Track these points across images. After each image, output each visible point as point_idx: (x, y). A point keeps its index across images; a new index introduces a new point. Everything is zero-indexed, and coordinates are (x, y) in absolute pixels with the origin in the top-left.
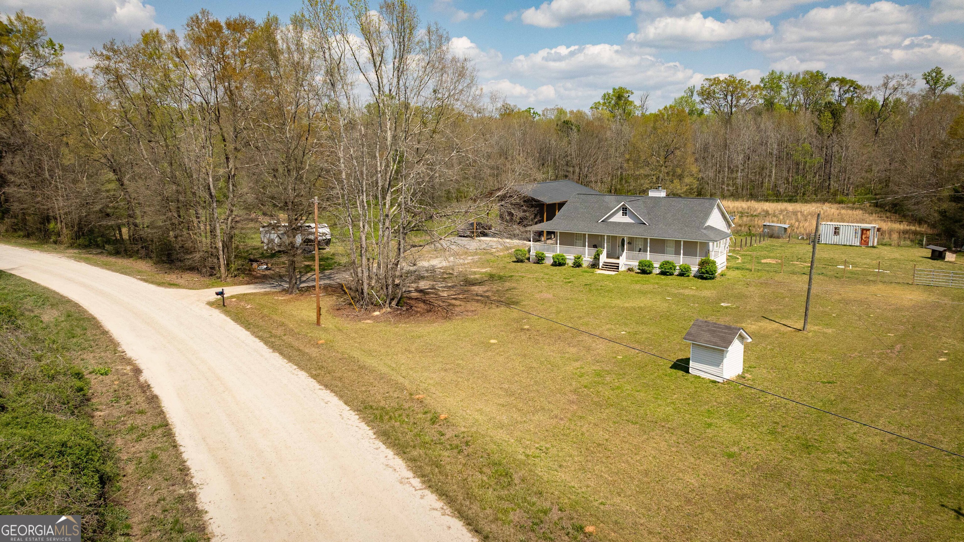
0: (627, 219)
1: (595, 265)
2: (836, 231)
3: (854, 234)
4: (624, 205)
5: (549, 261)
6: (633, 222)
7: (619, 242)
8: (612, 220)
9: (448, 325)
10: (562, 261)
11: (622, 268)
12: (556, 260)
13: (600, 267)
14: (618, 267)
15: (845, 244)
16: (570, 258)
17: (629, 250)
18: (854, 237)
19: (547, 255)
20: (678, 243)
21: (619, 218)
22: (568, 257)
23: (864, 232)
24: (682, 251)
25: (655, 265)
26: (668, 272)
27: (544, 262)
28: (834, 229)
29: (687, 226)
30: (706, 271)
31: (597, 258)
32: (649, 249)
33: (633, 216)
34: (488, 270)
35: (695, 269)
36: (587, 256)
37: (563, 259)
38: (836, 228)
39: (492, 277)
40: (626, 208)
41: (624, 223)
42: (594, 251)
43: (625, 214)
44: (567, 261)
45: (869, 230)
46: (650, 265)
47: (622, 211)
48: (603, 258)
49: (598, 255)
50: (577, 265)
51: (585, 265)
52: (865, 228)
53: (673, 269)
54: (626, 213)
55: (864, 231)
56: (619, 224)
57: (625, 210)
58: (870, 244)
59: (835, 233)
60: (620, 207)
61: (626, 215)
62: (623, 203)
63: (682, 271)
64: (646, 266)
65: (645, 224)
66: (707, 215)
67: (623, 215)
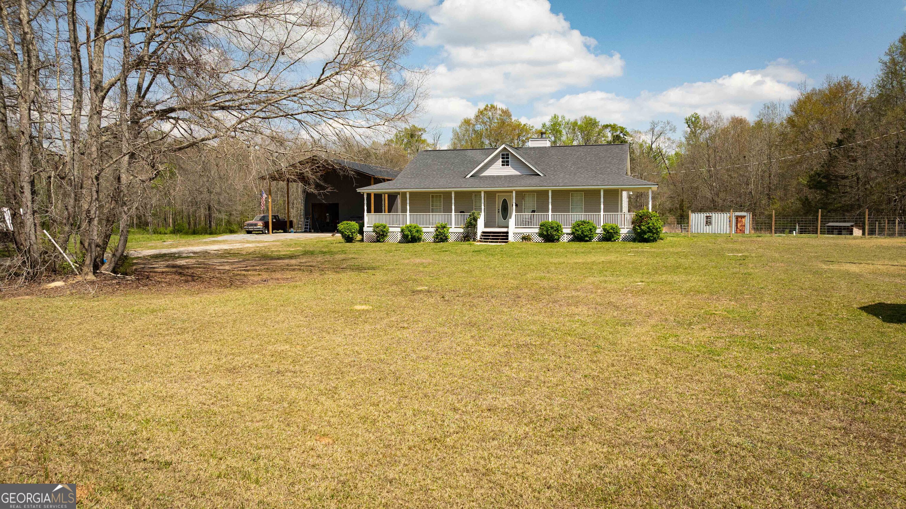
0: (510, 171)
1: (469, 237)
3: (728, 223)
4: (504, 149)
5: (395, 237)
6: (519, 174)
7: (499, 205)
8: (486, 173)
10: (416, 234)
11: (514, 238)
12: (407, 232)
13: (478, 238)
14: (508, 236)
15: (719, 233)
16: (428, 231)
17: (519, 211)
18: (728, 226)
19: (391, 229)
20: (595, 193)
21: (497, 170)
22: (424, 230)
23: (739, 219)
24: (602, 206)
25: (565, 231)
26: (587, 236)
27: (387, 239)
28: (705, 218)
31: (472, 225)
32: (550, 206)
33: (520, 165)
35: (625, 230)
36: (453, 226)
37: (417, 231)
40: (508, 154)
41: (506, 177)
42: (465, 217)
43: (506, 163)
44: (424, 236)
45: (744, 217)
46: (556, 229)
47: (501, 160)
48: (481, 227)
50: (441, 238)
51: (452, 238)
52: (739, 215)
53: (592, 231)
56: (498, 178)
57: (506, 158)
58: (747, 232)
59: (707, 222)
60: (499, 153)
61: (508, 165)
62: (503, 146)
63: (608, 232)
64: (552, 228)
65: (539, 175)
67: (503, 165)
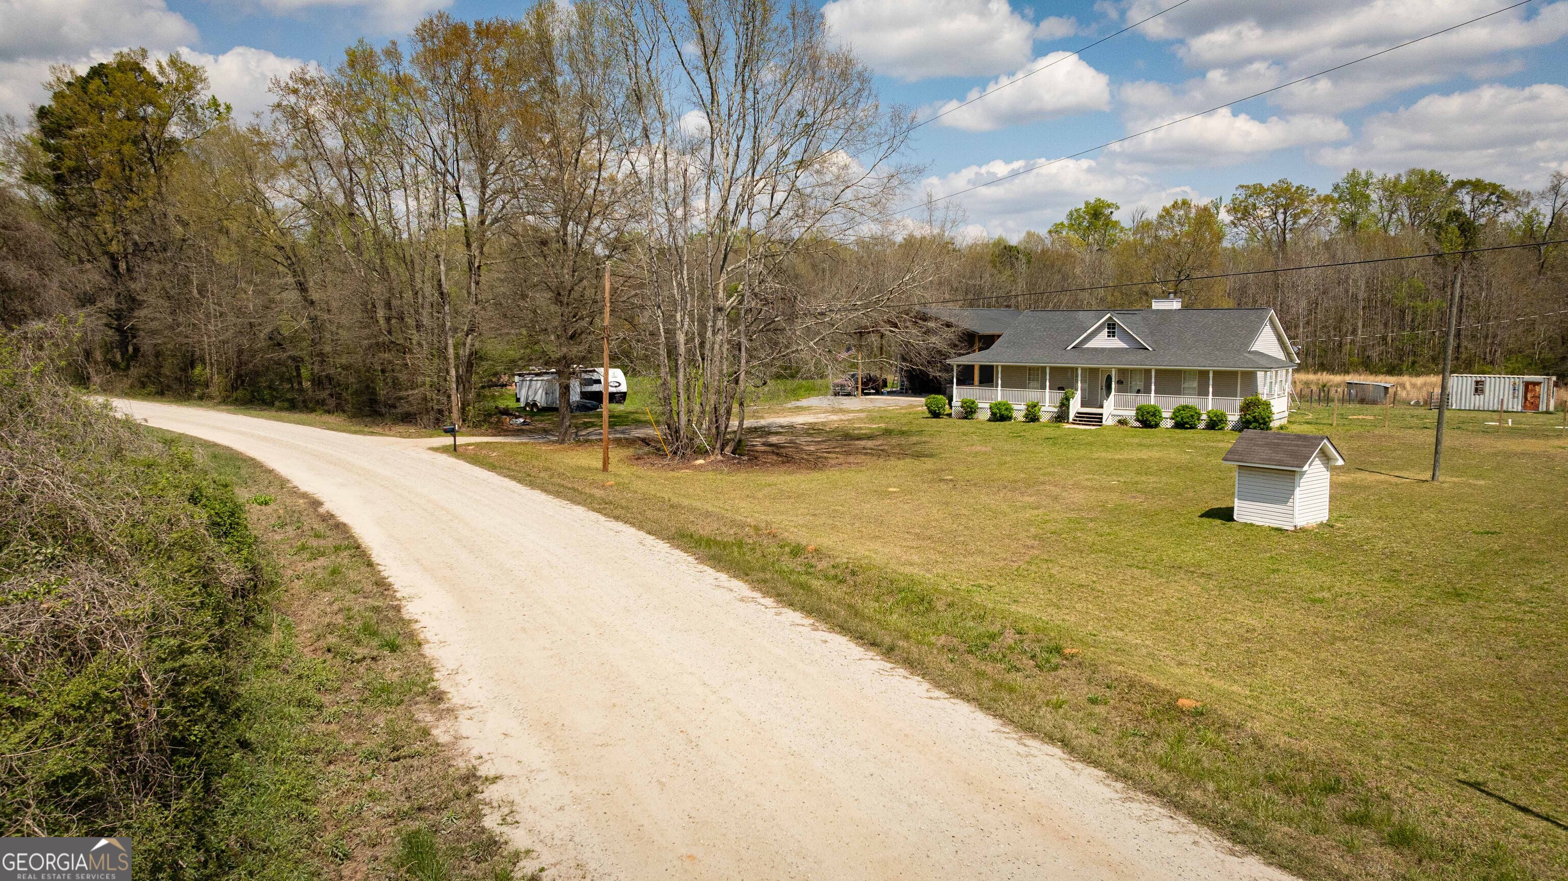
0: (1116, 343)
1: (1061, 416)
2: (1478, 388)
3: (1512, 392)
4: (1110, 318)
5: (984, 415)
6: (1125, 346)
7: (1102, 381)
8: (1091, 344)
9: (816, 475)
10: (1005, 413)
11: (1108, 421)
12: (996, 412)
13: (1071, 420)
14: (1101, 418)
15: (1496, 408)
16: (1019, 410)
17: (1118, 390)
18: (1511, 397)
19: (980, 405)
20: (1203, 374)
21: (1102, 341)
22: (1015, 407)
23: (1531, 387)
24: (1211, 389)
25: (1164, 415)
26: (1187, 423)
27: (975, 416)
29: (1217, 350)
30: (1254, 417)
31: (1064, 405)
32: (1153, 387)
33: (1126, 337)
34: (883, 425)
35: (1233, 417)
36: (1047, 404)
37: (1007, 409)
38: (1476, 383)
39: (888, 432)
40: (1114, 325)
41: (1111, 349)
42: (1059, 395)
43: (1111, 334)
44: (1015, 414)
45: (1539, 383)
46: (1156, 413)
47: (1106, 330)
48: (1075, 406)
49: (1068, 399)
50: (1032, 417)
51: (1044, 418)
52: (1531, 380)
53: (1196, 418)
54: (1114, 332)
55: (1527, 386)
56: (1102, 350)
57: (1112, 328)
58: (1543, 408)
59: (1476, 390)
60: (1104, 323)
61: (1114, 336)
62: (1109, 315)
63: (1211, 420)
64: (1148, 413)
65: (1147, 349)
66: (1253, 332)
67: (1109, 336)
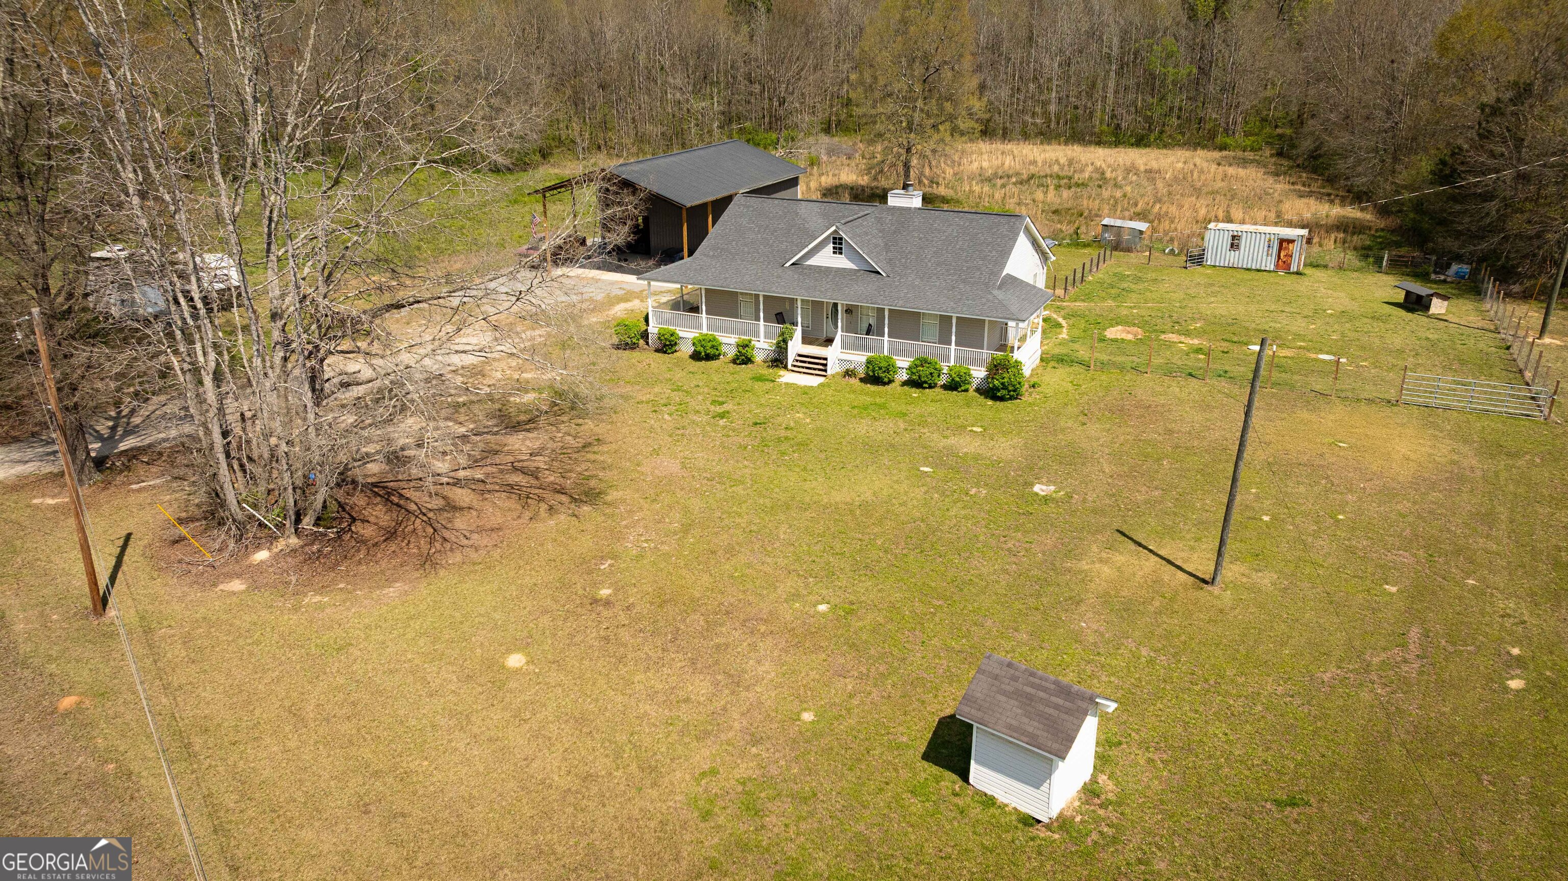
0: (842, 262)
1: (778, 360)
2: (1235, 243)
3: (1266, 248)
4: (835, 231)
5: (686, 349)
6: (854, 267)
7: (827, 313)
8: (813, 261)
10: (711, 351)
11: (833, 368)
12: (700, 349)
13: (789, 367)
14: (825, 365)
15: (1249, 266)
16: (729, 341)
17: (848, 329)
18: (1265, 254)
19: (681, 334)
20: (945, 321)
21: (826, 258)
22: (724, 340)
23: (1285, 245)
24: (953, 338)
26: (925, 382)
27: (677, 348)
28: (1230, 238)
29: (964, 281)
30: (1003, 384)
32: (886, 330)
33: (855, 256)
34: (557, 375)
35: (979, 373)
37: (713, 347)
38: (1234, 237)
39: (558, 403)
40: (841, 239)
41: (838, 270)
42: (777, 327)
43: (838, 250)
44: (723, 349)
45: (1293, 241)
46: (890, 368)
47: (831, 245)
48: (796, 347)
49: (785, 341)
50: (743, 358)
51: (759, 357)
52: (1285, 237)
53: (935, 375)
54: (841, 249)
55: (1284, 243)
56: (828, 270)
57: (838, 244)
58: (1294, 268)
59: (1232, 245)
60: (829, 236)
61: (841, 253)
62: (834, 228)
63: (953, 380)
65: (878, 273)
66: (1005, 253)
67: (834, 253)
